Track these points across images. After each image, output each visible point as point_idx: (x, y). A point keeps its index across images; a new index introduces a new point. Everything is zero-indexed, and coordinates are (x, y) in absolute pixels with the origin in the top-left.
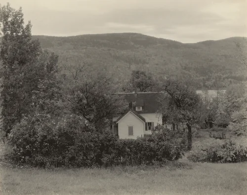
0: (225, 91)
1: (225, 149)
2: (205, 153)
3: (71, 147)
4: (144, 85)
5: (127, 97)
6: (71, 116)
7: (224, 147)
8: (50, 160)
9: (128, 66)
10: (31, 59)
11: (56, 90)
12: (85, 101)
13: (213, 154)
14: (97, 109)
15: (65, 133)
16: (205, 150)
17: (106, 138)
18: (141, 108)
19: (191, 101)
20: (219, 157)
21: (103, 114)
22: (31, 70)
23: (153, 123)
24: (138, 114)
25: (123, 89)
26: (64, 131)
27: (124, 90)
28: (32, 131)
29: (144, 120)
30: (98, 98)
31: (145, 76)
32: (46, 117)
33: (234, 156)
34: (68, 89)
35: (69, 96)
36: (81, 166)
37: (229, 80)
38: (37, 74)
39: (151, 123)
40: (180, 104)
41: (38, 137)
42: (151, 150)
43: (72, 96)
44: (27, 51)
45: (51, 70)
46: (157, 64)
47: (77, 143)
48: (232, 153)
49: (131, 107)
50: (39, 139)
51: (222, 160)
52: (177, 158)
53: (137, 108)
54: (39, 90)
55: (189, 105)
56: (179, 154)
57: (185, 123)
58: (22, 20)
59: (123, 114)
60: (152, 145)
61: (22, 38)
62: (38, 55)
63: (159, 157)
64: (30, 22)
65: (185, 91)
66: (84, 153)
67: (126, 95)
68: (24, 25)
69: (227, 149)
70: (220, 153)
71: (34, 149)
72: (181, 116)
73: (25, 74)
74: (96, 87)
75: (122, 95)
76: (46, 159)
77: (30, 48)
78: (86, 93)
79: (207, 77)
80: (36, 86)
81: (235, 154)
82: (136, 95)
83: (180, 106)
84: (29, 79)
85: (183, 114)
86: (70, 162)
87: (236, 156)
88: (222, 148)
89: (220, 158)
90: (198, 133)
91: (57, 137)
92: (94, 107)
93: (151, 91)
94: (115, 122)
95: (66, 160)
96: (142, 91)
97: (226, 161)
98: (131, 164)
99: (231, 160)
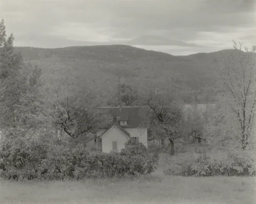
0: (214, 105)
1: (199, 163)
2: (180, 167)
3: (43, 160)
4: (130, 99)
5: (111, 111)
6: (45, 130)
7: (198, 161)
8: (23, 173)
9: (118, 80)
10: (12, 73)
11: (37, 104)
12: (66, 116)
13: (187, 168)
14: (78, 123)
15: (38, 147)
16: (180, 164)
17: (78, 151)
18: (126, 122)
19: (173, 116)
20: (193, 171)
21: (85, 128)
22: (13, 84)
23: (138, 138)
24: (123, 129)
25: (108, 103)
26: (36, 144)
27: (109, 105)
28: (5, 144)
29: (128, 135)
30: (79, 112)
31: (131, 90)
32: (19, 131)
33: (209, 169)
34: (50, 103)
35: (50, 110)
36: (53, 179)
37: (222, 93)
38: (18, 88)
39: (136, 138)
40: (162, 118)
41: (12, 150)
42: (123, 163)
43: (53, 111)
44: (9, 64)
45: (34, 84)
46: (148, 78)
47: (50, 156)
48: (206, 167)
49: (116, 121)
50: (12, 153)
51: (196, 174)
52: (149, 172)
53: (121, 123)
54: (20, 104)
55: (171, 120)
56: (151, 167)
57: (168, 138)
58: (4, 33)
59: (107, 128)
60: (124, 158)
61: (4, 51)
62: (21, 68)
63: (131, 170)
64: (12, 35)
65: (167, 106)
66: (55, 165)
67: (111, 109)
68: (7, 38)
69: (201, 163)
70: (195, 167)
71: (8, 163)
72: (163, 131)
73: (7, 88)
74: (77, 101)
75: (106, 109)
76: (19, 172)
77: (11, 61)
78: (67, 107)
79: (199, 91)
80: (18, 101)
81: (209, 167)
82: (121, 109)
83: (163, 121)
84: (11, 92)
85: (165, 129)
86: (42, 175)
87: (210, 169)
88: (196, 162)
89: (195, 172)
90: (183, 149)
91: (30, 150)
92: (75, 122)
93: (137, 105)
94: (99, 137)
95: (39, 173)
96: (128, 105)
97: (200, 175)
98: (102, 177)
99: (205, 174)
